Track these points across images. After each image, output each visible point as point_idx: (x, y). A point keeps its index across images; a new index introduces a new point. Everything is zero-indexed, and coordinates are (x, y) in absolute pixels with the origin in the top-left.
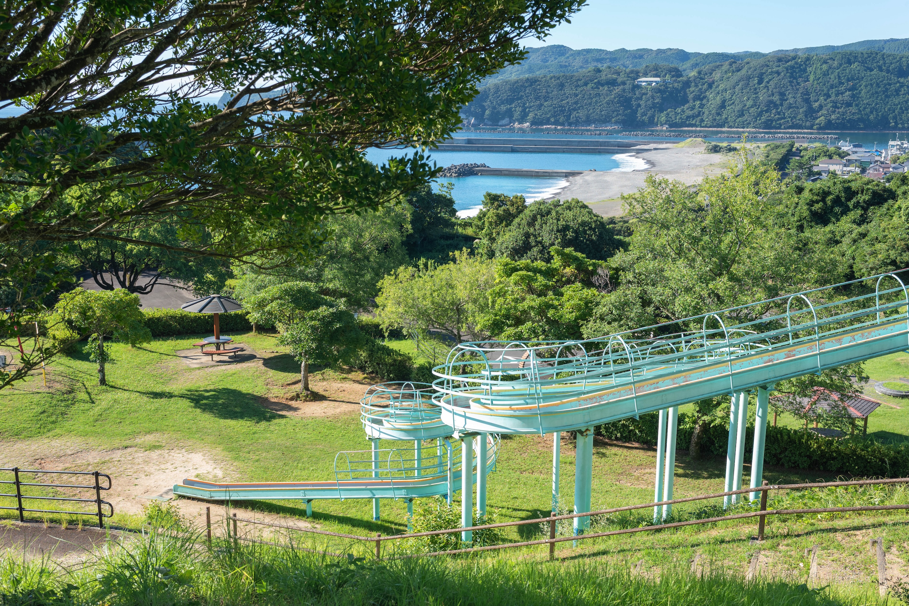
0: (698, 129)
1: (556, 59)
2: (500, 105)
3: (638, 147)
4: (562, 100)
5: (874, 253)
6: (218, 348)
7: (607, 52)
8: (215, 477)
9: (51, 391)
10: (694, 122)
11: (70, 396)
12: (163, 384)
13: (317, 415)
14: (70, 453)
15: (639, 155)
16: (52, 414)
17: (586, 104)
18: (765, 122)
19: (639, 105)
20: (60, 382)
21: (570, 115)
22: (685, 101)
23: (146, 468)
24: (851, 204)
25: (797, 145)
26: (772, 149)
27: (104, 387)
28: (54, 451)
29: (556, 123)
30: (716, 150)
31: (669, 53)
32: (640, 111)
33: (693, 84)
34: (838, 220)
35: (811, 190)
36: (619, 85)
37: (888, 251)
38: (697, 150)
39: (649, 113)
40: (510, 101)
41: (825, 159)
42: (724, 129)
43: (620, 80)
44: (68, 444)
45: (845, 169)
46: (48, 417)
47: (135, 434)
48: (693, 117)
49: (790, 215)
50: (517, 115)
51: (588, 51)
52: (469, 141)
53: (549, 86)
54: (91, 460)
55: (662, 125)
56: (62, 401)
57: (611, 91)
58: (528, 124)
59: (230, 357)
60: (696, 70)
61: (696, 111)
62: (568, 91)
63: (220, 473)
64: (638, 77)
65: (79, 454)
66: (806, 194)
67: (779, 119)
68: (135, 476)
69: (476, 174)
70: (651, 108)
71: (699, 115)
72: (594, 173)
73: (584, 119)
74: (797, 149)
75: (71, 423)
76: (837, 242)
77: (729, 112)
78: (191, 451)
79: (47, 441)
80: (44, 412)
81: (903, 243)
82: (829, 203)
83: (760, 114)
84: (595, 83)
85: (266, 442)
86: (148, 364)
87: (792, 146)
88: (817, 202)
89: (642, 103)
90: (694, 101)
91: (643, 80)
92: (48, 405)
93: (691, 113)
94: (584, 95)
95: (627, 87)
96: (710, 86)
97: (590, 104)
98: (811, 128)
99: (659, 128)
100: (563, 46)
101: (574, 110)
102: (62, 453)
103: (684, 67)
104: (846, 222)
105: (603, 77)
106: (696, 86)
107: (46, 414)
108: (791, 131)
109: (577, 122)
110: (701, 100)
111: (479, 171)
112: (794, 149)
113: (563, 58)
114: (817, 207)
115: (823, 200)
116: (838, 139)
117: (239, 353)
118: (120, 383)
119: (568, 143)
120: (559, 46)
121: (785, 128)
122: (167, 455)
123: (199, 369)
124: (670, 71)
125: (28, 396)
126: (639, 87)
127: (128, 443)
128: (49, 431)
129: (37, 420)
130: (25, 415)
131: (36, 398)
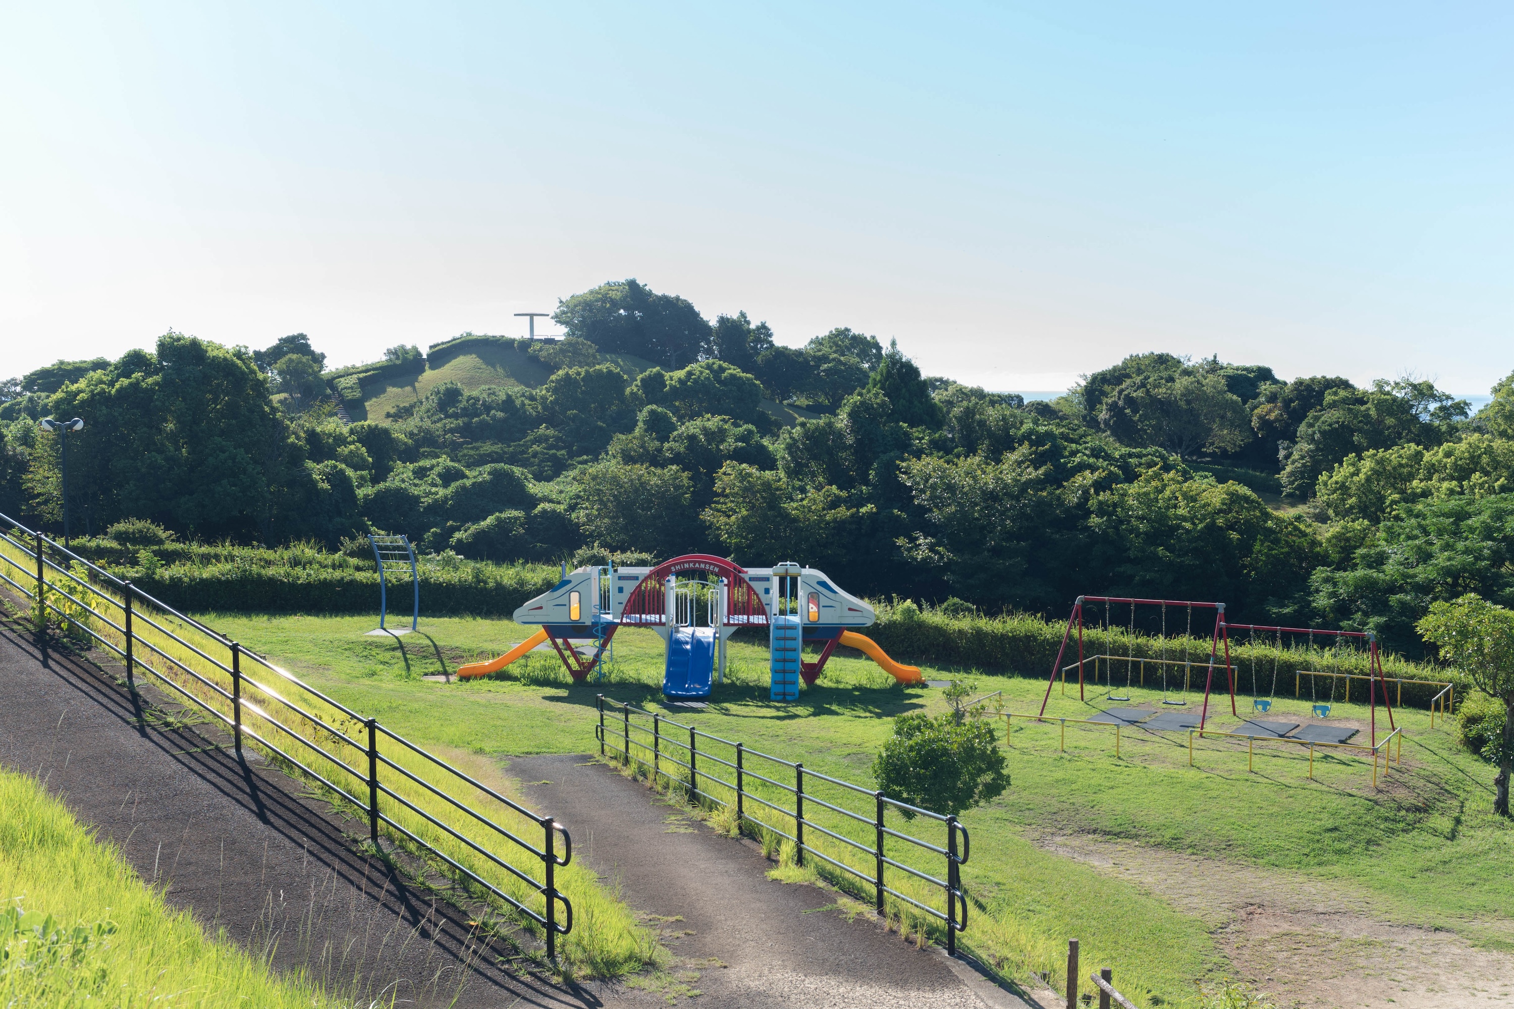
9: (1378, 797)
11: (1411, 817)
16: (1349, 837)
20: (1411, 788)
23: (1442, 978)
27: (1498, 817)
28: (1294, 900)
44: (1333, 895)
46: (1338, 839)
47: (1481, 911)
56: (1386, 819)
65: (1337, 917)
68: (1407, 984)
75: (1375, 861)
79: (1300, 879)
80: (1335, 830)
92: (1352, 819)
102: (1306, 906)
107: (1335, 834)
122: (1509, 966)
125: (1327, 796)
127: (1452, 923)
128: (1320, 864)
129: (1312, 840)
130: (1295, 827)
131: (1336, 802)
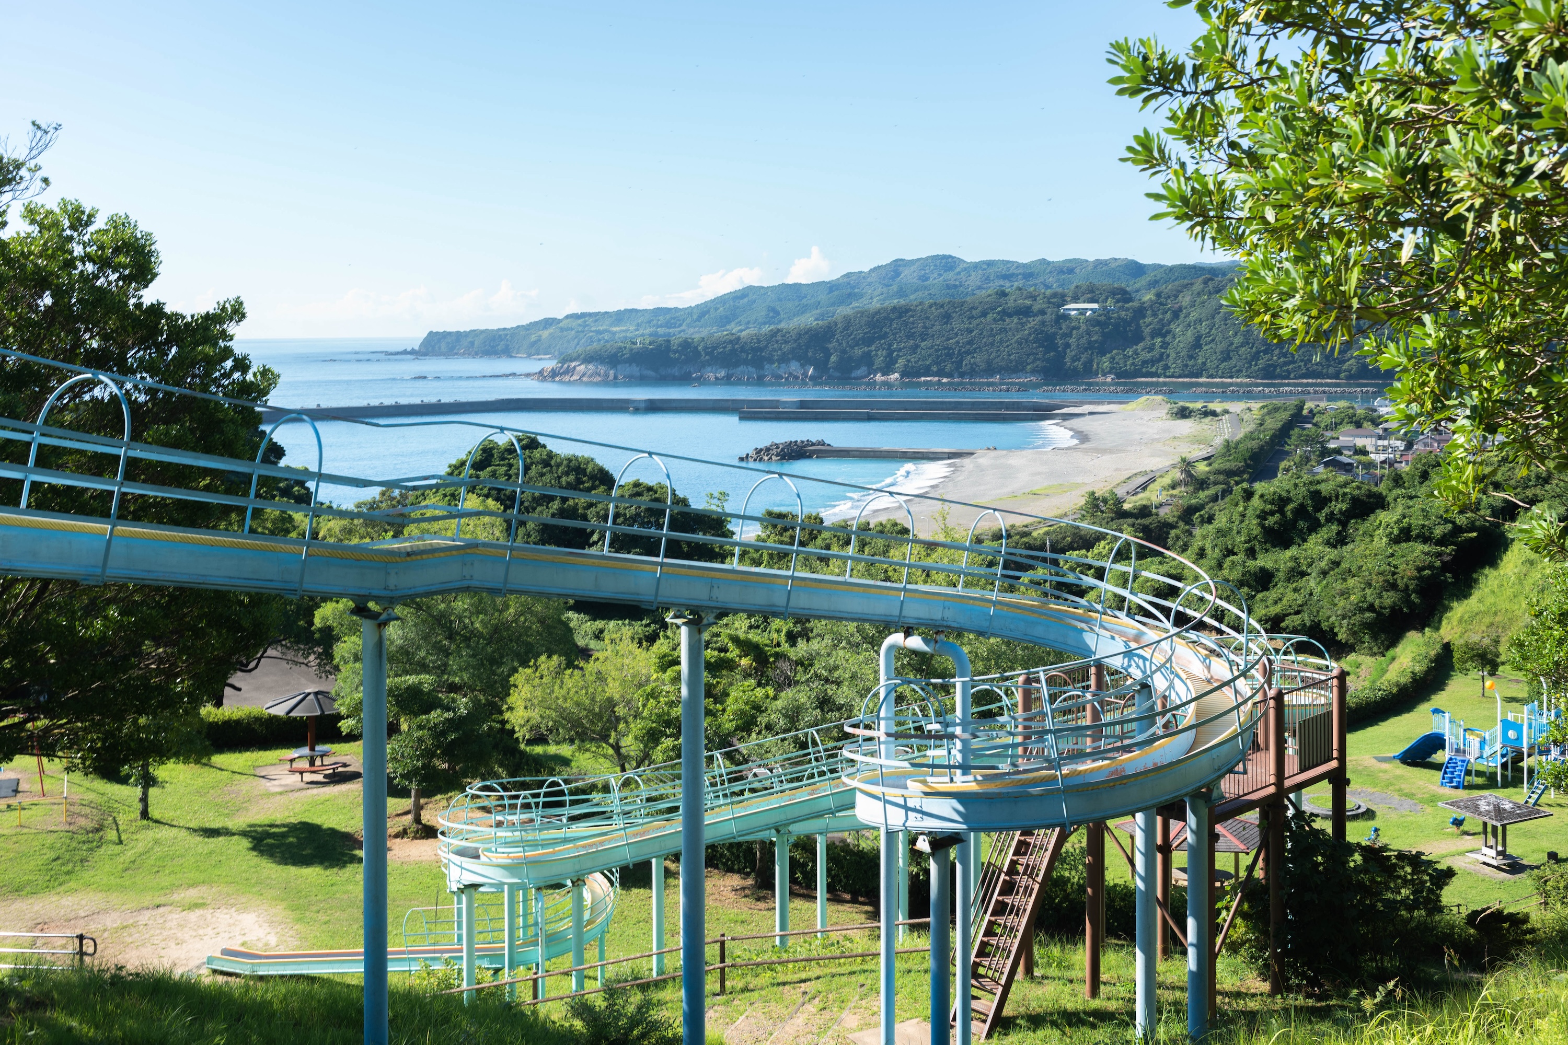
0: (1161, 380)
1: (940, 275)
2: (852, 347)
3: (1065, 411)
4: (948, 339)
5: (1345, 594)
6: (312, 763)
7: (1019, 266)
8: (266, 944)
9: (71, 828)
10: (1154, 369)
11: (97, 836)
12: (227, 815)
13: (424, 858)
14: (83, 914)
15: (1067, 423)
16: (68, 861)
17: (986, 345)
18: (1263, 369)
19: (1068, 345)
20: (86, 816)
21: (961, 361)
22: (1138, 338)
23: (179, 935)
24: (1322, 516)
25: (1309, 405)
26: (1269, 413)
27: (145, 822)
28: (62, 913)
29: (941, 373)
30: (1184, 413)
31: (1113, 265)
32: (1070, 354)
33: (1149, 312)
34: (1305, 540)
35: (1262, 496)
36: (1036, 315)
37: (1364, 589)
38: (1156, 413)
39: (1084, 357)
40: (868, 341)
41: (1351, 427)
42: (1201, 380)
43: (1036, 307)
44: (83, 902)
45: (1380, 443)
46: (63, 865)
47: (174, 887)
48: (1153, 362)
49: (1235, 532)
50: (879, 361)
51: (990, 264)
52: (803, 404)
53: (928, 318)
54: (109, 924)
55: (1104, 375)
56: (84, 842)
57: (1023, 324)
58: (897, 375)
59: (326, 776)
60: (1153, 291)
61: (1156, 353)
62: (956, 324)
63: (273, 940)
64: (1064, 302)
66: (1256, 501)
67: (1285, 364)
68: (163, 944)
69: (810, 457)
70: (1086, 349)
71: (1161, 358)
72: (993, 454)
73: (983, 366)
74: (1311, 411)
75: (92, 873)
76: (1303, 574)
77: (1205, 354)
78: (245, 909)
79: (55, 898)
80: (58, 858)
81: (1381, 578)
82: (1289, 515)
83: (1256, 357)
84: (999, 313)
85: (345, 897)
86: (213, 787)
87: (1300, 408)
88: (1272, 513)
89: (1072, 341)
90: (1153, 338)
91: (1073, 308)
92: (64, 847)
93: (1149, 356)
94: (982, 330)
95: (1047, 317)
96: (1176, 314)
97: (992, 344)
98: (1336, 376)
99: (1100, 379)
100: (950, 256)
101: (968, 353)
102: (72, 915)
103: (1137, 286)
104: (1316, 543)
105: (1011, 304)
106: (1155, 315)
107: (59, 862)
108: (1305, 381)
109: (973, 372)
110: (1164, 336)
111: (815, 452)
112: (1305, 412)
113: (951, 275)
114: (1271, 521)
115: (1281, 511)
116: (1375, 395)
117: (340, 769)
118: (167, 816)
119: (957, 406)
120: (945, 257)
121: (1295, 378)
122: (209, 916)
123: (281, 793)
124: (1113, 293)
125: (40, 836)
126: (1066, 317)
127: (162, 900)
128: (60, 885)
129: (48, 870)
130: (33, 863)
131: (51, 839)
